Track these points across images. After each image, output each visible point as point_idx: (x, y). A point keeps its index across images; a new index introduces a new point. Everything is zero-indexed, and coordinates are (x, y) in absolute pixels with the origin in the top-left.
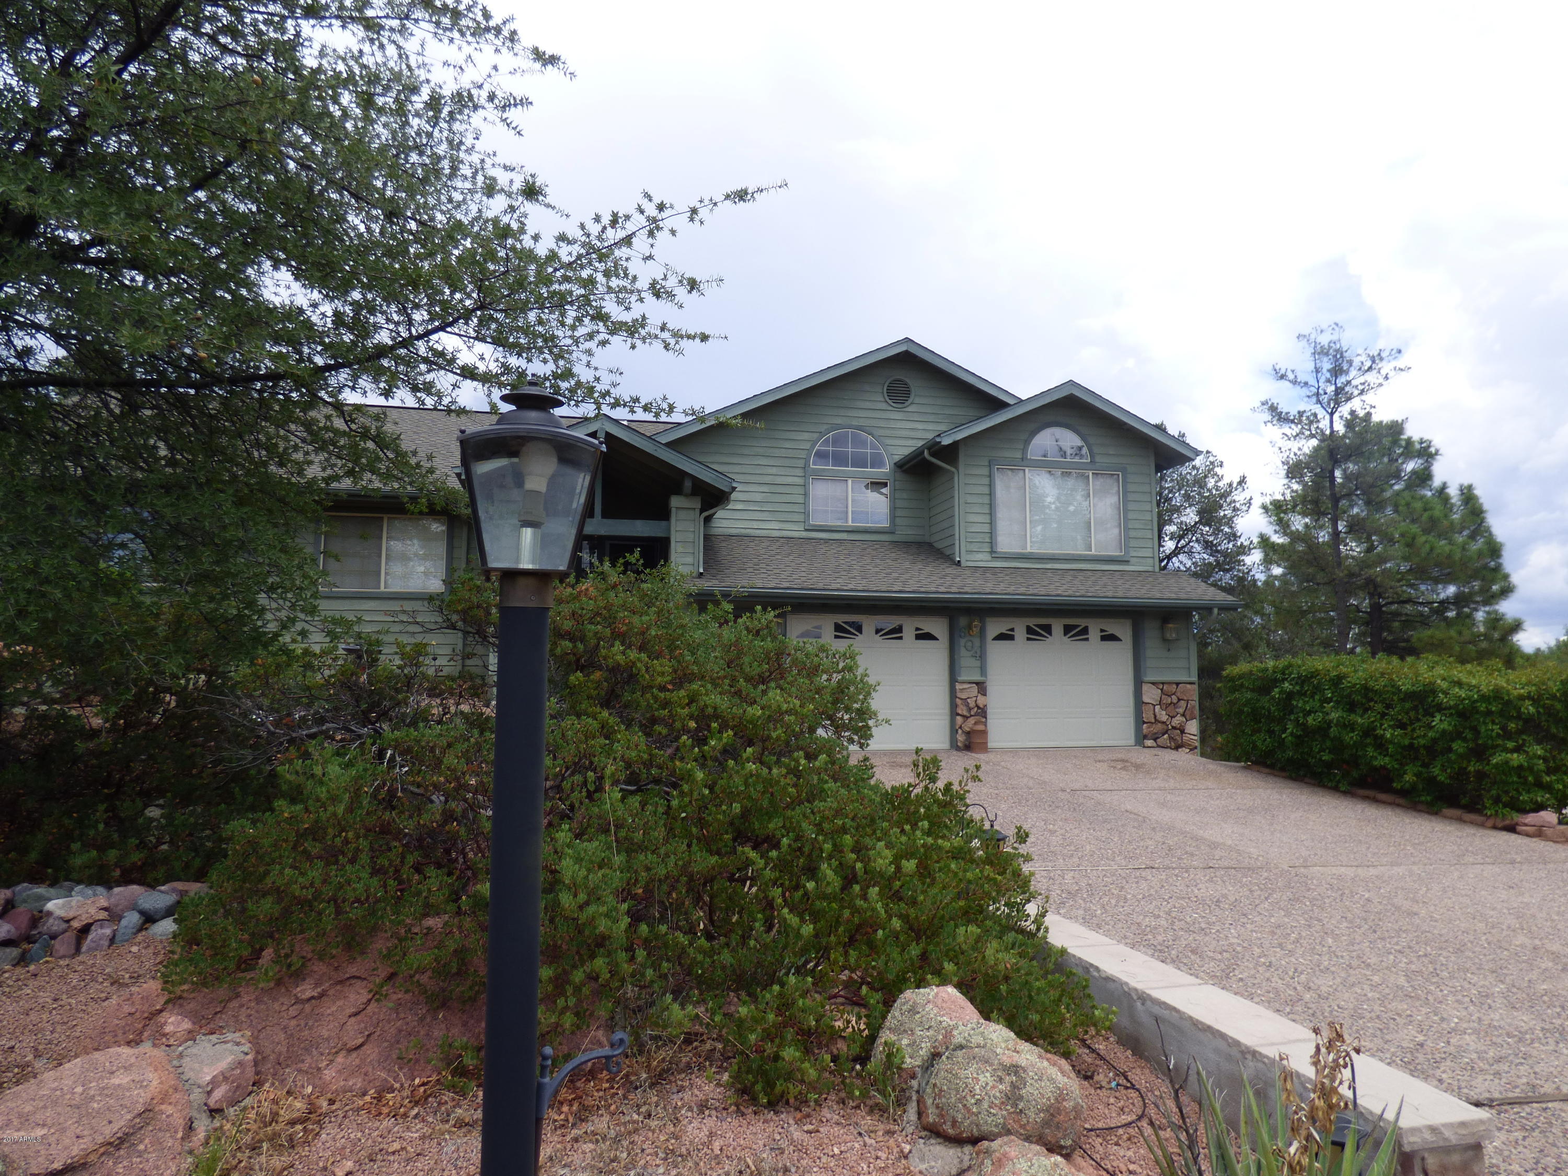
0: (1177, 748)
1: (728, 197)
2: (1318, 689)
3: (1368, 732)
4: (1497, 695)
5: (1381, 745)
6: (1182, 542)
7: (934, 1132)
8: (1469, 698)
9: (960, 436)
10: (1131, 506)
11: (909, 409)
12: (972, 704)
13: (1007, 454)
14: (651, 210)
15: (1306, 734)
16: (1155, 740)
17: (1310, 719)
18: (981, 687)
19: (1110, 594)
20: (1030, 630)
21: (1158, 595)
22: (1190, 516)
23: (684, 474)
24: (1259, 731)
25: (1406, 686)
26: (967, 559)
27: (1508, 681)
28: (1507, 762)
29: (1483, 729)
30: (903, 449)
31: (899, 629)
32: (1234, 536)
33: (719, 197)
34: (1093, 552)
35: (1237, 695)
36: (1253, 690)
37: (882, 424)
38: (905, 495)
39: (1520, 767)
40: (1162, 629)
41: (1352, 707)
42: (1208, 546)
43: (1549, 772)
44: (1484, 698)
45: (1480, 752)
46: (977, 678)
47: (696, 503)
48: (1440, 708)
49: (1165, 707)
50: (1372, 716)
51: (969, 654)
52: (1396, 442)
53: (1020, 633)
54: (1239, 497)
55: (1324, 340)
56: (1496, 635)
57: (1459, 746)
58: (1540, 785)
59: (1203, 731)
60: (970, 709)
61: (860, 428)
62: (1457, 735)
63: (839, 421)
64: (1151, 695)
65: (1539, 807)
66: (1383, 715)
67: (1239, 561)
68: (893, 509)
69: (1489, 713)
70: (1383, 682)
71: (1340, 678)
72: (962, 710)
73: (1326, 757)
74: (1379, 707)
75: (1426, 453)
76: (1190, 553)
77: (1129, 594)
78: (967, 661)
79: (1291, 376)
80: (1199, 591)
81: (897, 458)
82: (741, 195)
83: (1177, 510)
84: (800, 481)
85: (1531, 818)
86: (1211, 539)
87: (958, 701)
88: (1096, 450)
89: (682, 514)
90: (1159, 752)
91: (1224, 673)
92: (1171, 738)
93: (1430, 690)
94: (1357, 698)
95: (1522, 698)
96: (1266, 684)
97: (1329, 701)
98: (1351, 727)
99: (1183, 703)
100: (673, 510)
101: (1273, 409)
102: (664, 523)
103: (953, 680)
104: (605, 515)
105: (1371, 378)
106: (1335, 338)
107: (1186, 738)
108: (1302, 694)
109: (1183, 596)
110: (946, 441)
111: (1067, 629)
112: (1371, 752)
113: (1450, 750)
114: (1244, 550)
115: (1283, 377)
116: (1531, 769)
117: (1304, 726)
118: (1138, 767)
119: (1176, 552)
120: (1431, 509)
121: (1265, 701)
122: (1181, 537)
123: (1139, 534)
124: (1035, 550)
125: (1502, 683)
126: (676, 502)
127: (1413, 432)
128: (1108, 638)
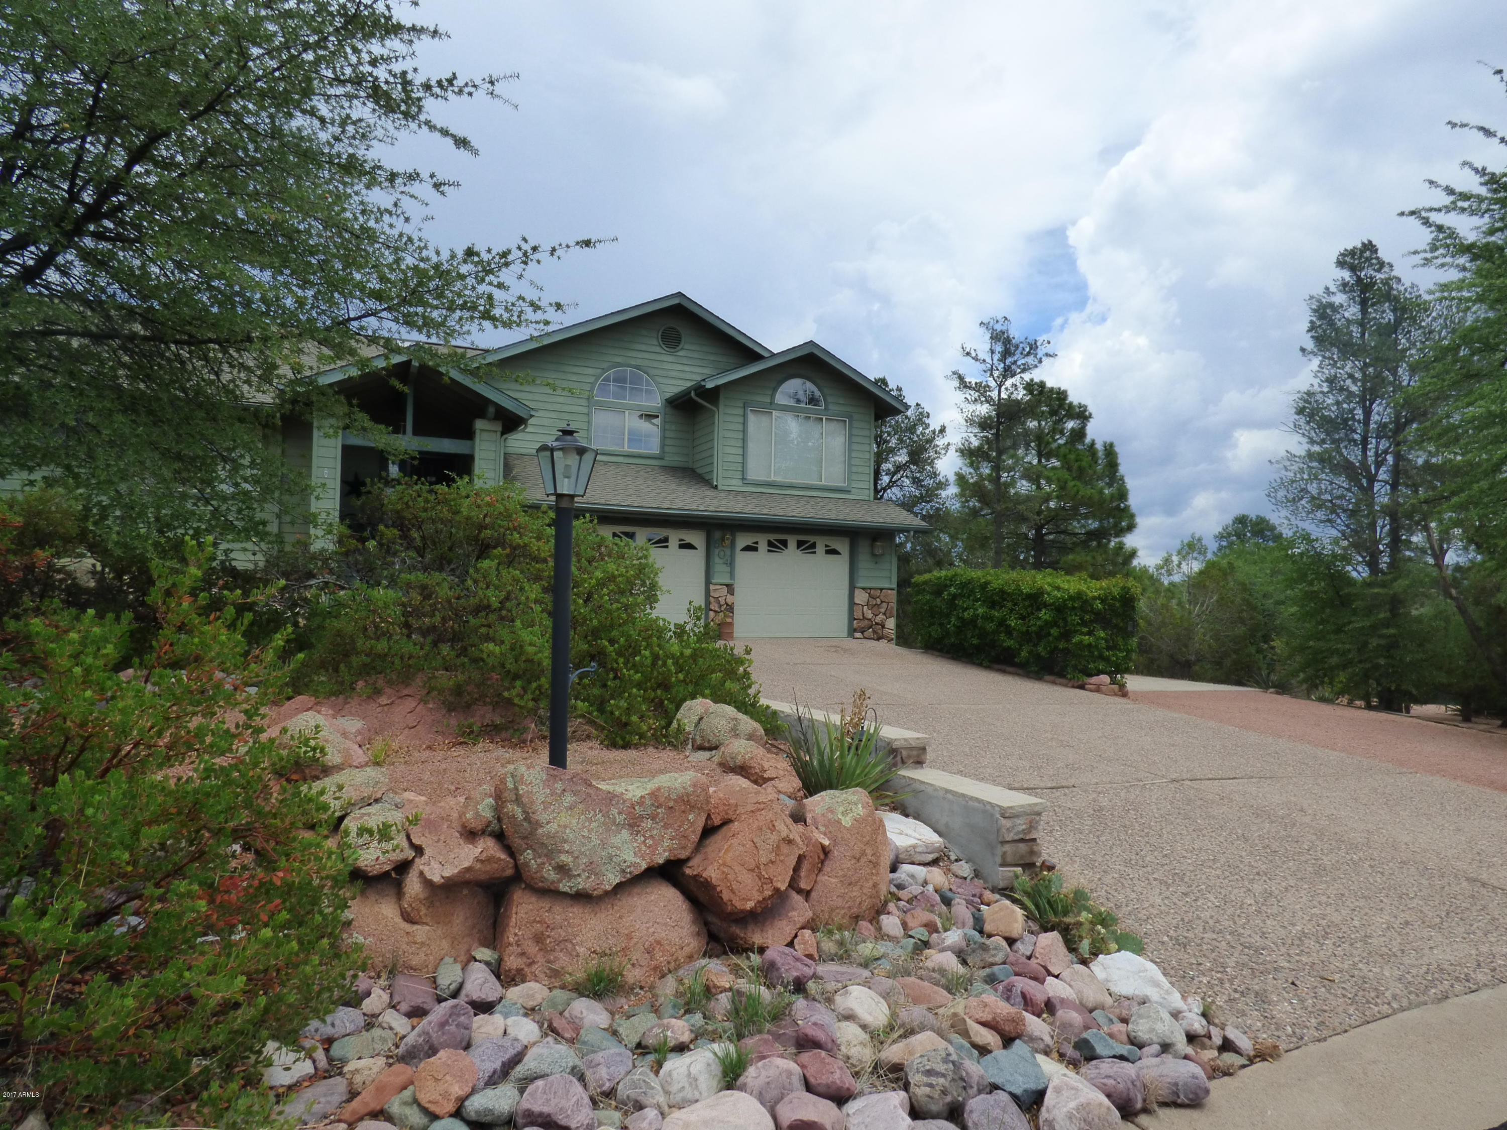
0: (878, 639)
1: (577, 243)
2: (972, 592)
3: (1002, 623)
4: (1079, 595)
5: (1009, 632)
6: (895, 478)
7: (701, 748)
8: (1063, 597)
9: (721, 382)
10: (855, 447)
11: (681, 353)
12: (722, 602)
13: (759, 398)
14: (526, 247)
15: (965, 625)
16: (862, 633)
17: (966, 614)
18: (730, 588)
19: (833, 517)
20: (770, 544)
21: (870, 519)
22: (902, 457)
23: (487, 401)
24: (933, 624)
25: (1026, 590)
26: (721, 483)
27: (1088, 588)
28: (1081, 642)
29: (1069, 619)
30: (674, 388)
31: (666, 540)
32: (935, 475)
33: (572, 244)
34: (823, 483)
35: (920, 597)
36: (931, 594)
37: (656, 365)
38: (673, 427)
39: (1090, 645)
40: (872, 546)
41: (993, 605)
42: (916, 481)
43: (1108, 648)
44: (1071, 598)
45: (1066, 635)
46: (727, 581)
47: (498, 427)
48: (1045, 605)
49: (871, 607)
50: (1005, 611)
51: (721, 561)
52: (1061, 406)
53: (763, 546)
54: (940, 442)
55: (998, 327)
56: (1120, 560)
57: (1054, 631)
58: (1101, 657)
59: (898, 626)
60: (721, 606)
61: (637, 367)
62: (1055, 624)
63: (619, 360)
64: (861, 597)
65: (1099, 672)
66: (1012, 610)
67: (937, 495)
68: (664, 438)
69: (1074, 608)
70: (1013, 587)
71: (987, 583)
72: (714, 606)
73: (975, 641)
74: (1009, 605)
75: (1082, 415)
76: (901, 487)
77: (848, 518)
78: (720, 567)
79: (974, 355)
80: (901, 517)
81: (668, 395)
82: (587, 243)
83: (892, 451)
84: (585, 410)
85: (1094, 680)
86: (918, 475)
87: (712, 599)
88: (830, 399)
89: (485, 435)
90: (865, 641)
91: (913, 580)
92: (874, 632)
93: (1040, 593)
94: (996, 598)
95: (1095, 598)
96: (939, 589)
97: (977, 600)
98: (991, 619)
99: (885, 605)
100: (478, 432)
101: (961, 378)
102: (468, 442)
103: (708, 582)
104: (416, 432)
105: (1030, 360)
106: (1004, 328)
107: (885, 631)
108: (962, 596)
109: (889, 521)
110: (710, 385)
111: (800, 544)
112: (1002, 637)
113: (1049, 634)
114: (942, 485)
115: (968, 354)
116: (1096, 646)
117: (962, 620)
118: (845, 651)
119: (890, 486)
120: (1081, 460)
121: (938, 602)
122: (894, 473)
123: (860, 470)
124: (779, 479)
125: (1084, 588)
126: (479, 424)
127: (1074, 398)
128: (831, 552)
